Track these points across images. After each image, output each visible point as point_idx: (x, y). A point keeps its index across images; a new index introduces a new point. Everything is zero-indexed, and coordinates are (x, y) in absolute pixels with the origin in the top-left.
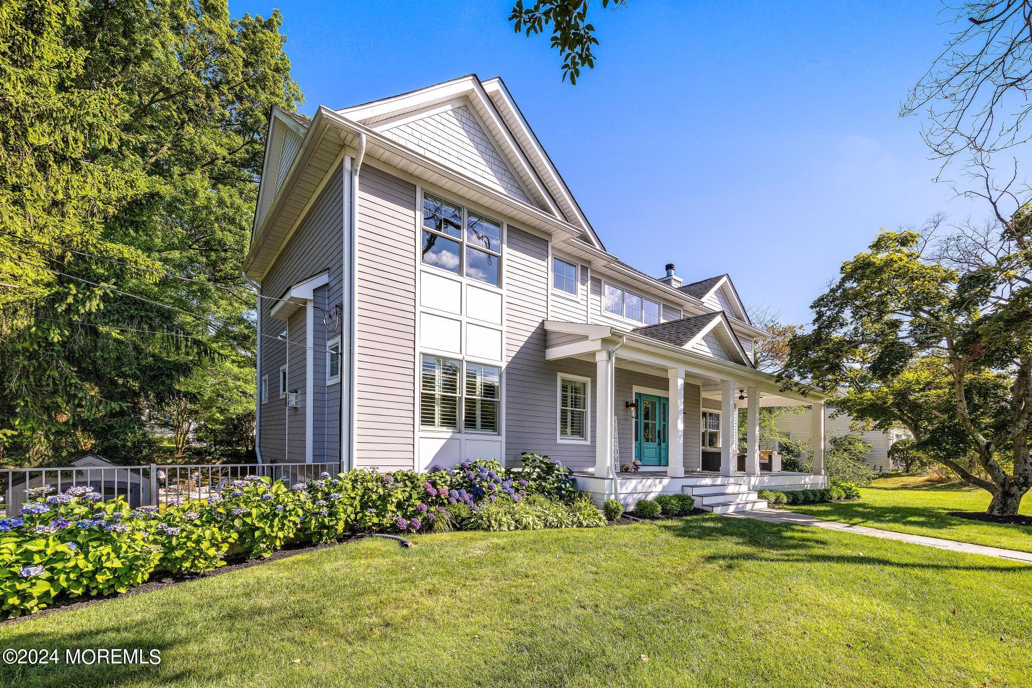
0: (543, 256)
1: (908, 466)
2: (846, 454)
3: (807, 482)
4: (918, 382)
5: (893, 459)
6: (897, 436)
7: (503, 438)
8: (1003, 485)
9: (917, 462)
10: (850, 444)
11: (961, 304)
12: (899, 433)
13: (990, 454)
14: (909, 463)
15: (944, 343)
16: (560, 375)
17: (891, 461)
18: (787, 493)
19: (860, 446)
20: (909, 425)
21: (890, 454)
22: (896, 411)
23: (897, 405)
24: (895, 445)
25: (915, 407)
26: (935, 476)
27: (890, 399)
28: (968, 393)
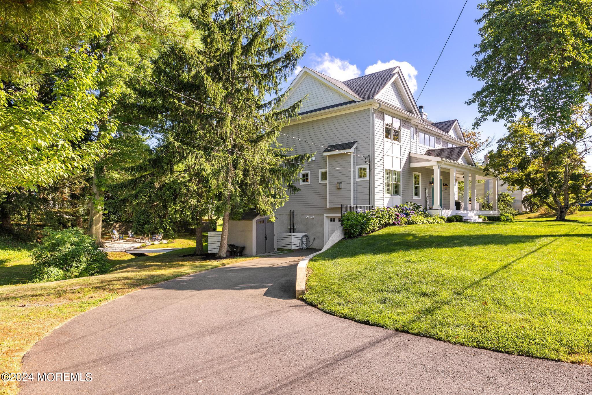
0: (409, 129)
1: (531, 208)
2: (503, 203)
3: (492, 213)
4: (534, 170)
5: (524, 205)
6: (526, 192)
7: (401, 197)
8: (560, 208)
9: (535, 206)
10: (504, 197)
11: (546, 144)
12: (527, 191)
13: (556, 197)
14: (532, 206)
15: (541, 158)
16: (414, 173)
17: (523, 206)
18: (488, 217)
19: (509, 199)
20: (531, 188)
21: (523, 202)
22: (525, 182)
23: (526, 179)
24: (526, 197)
25: (533, 180)
26: (543, 212)
27: (524, 177)
28: (549, 175)
